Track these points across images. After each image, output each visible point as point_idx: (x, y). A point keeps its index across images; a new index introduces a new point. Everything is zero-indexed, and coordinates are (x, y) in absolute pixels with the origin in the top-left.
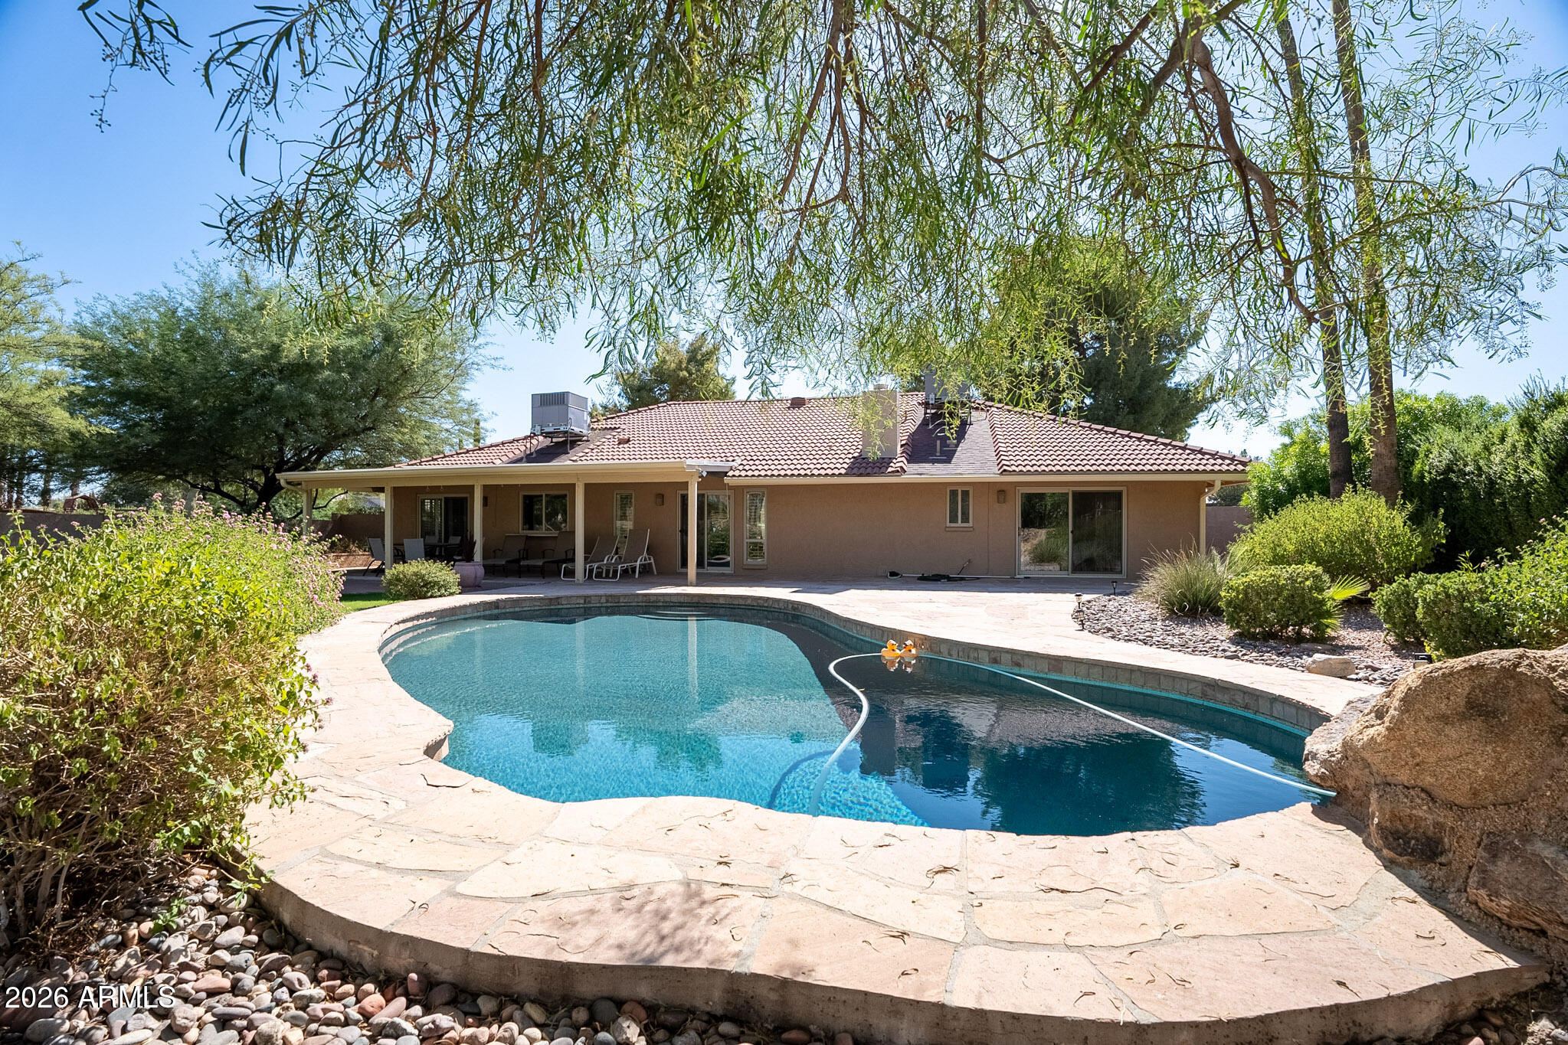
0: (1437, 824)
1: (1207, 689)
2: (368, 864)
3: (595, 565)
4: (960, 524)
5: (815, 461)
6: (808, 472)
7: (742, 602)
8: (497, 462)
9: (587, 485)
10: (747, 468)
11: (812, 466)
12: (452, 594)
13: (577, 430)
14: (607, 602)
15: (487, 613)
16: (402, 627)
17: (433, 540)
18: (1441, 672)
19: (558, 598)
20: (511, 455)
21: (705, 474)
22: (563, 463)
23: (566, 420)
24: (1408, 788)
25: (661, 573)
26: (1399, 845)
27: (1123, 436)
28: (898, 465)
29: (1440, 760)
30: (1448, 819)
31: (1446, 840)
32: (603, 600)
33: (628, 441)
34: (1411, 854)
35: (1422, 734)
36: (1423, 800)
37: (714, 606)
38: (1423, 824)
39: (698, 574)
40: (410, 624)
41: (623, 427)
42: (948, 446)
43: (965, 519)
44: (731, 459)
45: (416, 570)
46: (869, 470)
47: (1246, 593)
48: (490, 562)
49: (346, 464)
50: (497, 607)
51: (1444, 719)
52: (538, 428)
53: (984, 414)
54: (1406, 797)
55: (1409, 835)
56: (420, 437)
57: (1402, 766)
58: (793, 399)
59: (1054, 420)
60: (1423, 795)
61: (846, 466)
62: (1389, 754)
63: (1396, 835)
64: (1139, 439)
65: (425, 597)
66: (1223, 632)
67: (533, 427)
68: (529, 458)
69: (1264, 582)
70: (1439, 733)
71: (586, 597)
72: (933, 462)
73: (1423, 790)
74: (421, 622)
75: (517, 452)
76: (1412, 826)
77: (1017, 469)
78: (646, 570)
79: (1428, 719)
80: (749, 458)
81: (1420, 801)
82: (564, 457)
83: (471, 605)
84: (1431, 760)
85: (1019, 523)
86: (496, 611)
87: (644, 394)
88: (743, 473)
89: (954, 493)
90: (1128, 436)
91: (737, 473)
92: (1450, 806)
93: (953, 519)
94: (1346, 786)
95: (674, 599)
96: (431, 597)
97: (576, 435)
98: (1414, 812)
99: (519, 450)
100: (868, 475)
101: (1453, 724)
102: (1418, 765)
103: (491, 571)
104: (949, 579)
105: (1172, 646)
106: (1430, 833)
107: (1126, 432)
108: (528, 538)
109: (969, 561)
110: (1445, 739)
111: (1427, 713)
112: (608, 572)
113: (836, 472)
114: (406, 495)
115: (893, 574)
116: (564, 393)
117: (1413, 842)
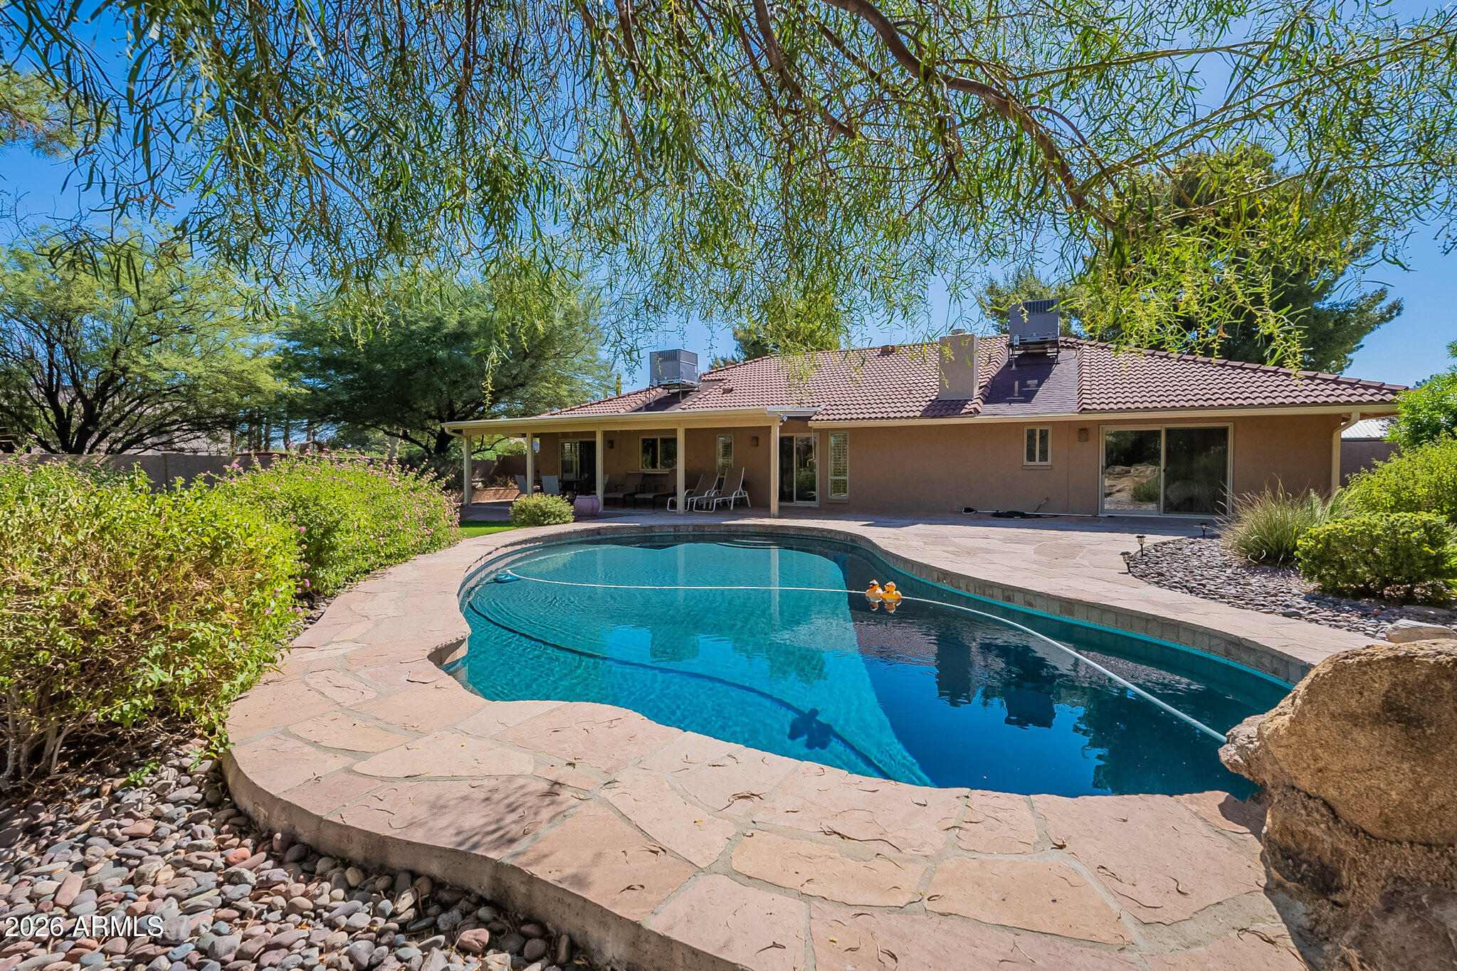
0: (1335, 851)
1: (1231, 647)
2: (308, 742)
3: (696, 499)
4: (1037, 462)
5: (893, 405)
6: (885, 415)
7: (809, 533)
8: (622, 411)
9: (687, 430)
10: (829, 412)
11: (889, 410)
12: (565, 522)
13: (688, 382)
14: (694, 530)
15: (590, 538)
16: (510, 549)
17: (570, 477)
18: (1357, 659)
19: (652, 527)
20: (634, 405)
21: (785, 419)
22: (675, 410)
23: (679, 375)
24: (1310, 797)
25: (754, 506)
26: (1288, 866)
27: (1234, 368)
28: (972, 406)
29: (1345, 769)
30: (1350, 847)
31: (1344, 873)
32: (691, 529)
33: (732, 390)
34: (1300, 881)
35: (1324, 733)
36: (1322, 815)
37: (786, 536)
38: (1320, 846)
39: (780, 508)
40: (518, 547)
41: (729, 378)
42: (1028, 386)
43: (1044, 456)
44: (816, 404)
45: (535, 502)
46: (942, 413)
47: (1328, 544)
48: (610, 495)
49: (508, 413)
50: (599, 534)
51: (1353, 718)
52: (655, 381)
53: (1073, 352)
54: (1305, 807)
55: (1302, 857)
56: (563, 391)
57: (1304, 769)
58: (883, 347)
59: (1153, 355)
60: (1323, 810)
61: (921, 409)
62: (1290, 752)
63: (1287, 854)
64: (1254, 371)
65: (543, 525)
66: (1298, 586)
67: (652, 381)
68: (648, 407)
69: (1352, 531)
70: (1345, 734)
71: (675, 527)
72: (1010, 402)
73: (1325, 803)
74: (528, 545)
75: (639, 402)
76: (1306, 846)
77: (1098, 407)
78: (740, 503)
79: (1333, 716)
80: (833, 403)
81: (1318, 817)
82: (676, 405)
83: (575, 532)
84: (1335, 768)
85: (1102, 461)
86: (598, 537)
87: (758, 348)
88: (826, 417)
89: (1031, 435)
90: (1240, 367)
91: (820, 417)
92: (1356, 831)
93: (1031, 457)
94: (1265, 782)
95: (751, 529)
96: (548, 524)
97: (689, 387)
98: (1310, 828)
99: (641, 400)
100: (942, 417)
101: (1363, 727)
102: (1320, 771)
103: (608, 502)
104: (1023, 515)
105: (1222, 597)
106: (1326, 860)
107: (1238, 364)
108: (645, 475)
109: (1047, 499)
110: (1351, 745)
111: (1332, 708)
112: (708, 504)
113: (911, 414)
114: (550, 439)
115: (968, 510)
116: (675, 351)
117: (1305, 866)
